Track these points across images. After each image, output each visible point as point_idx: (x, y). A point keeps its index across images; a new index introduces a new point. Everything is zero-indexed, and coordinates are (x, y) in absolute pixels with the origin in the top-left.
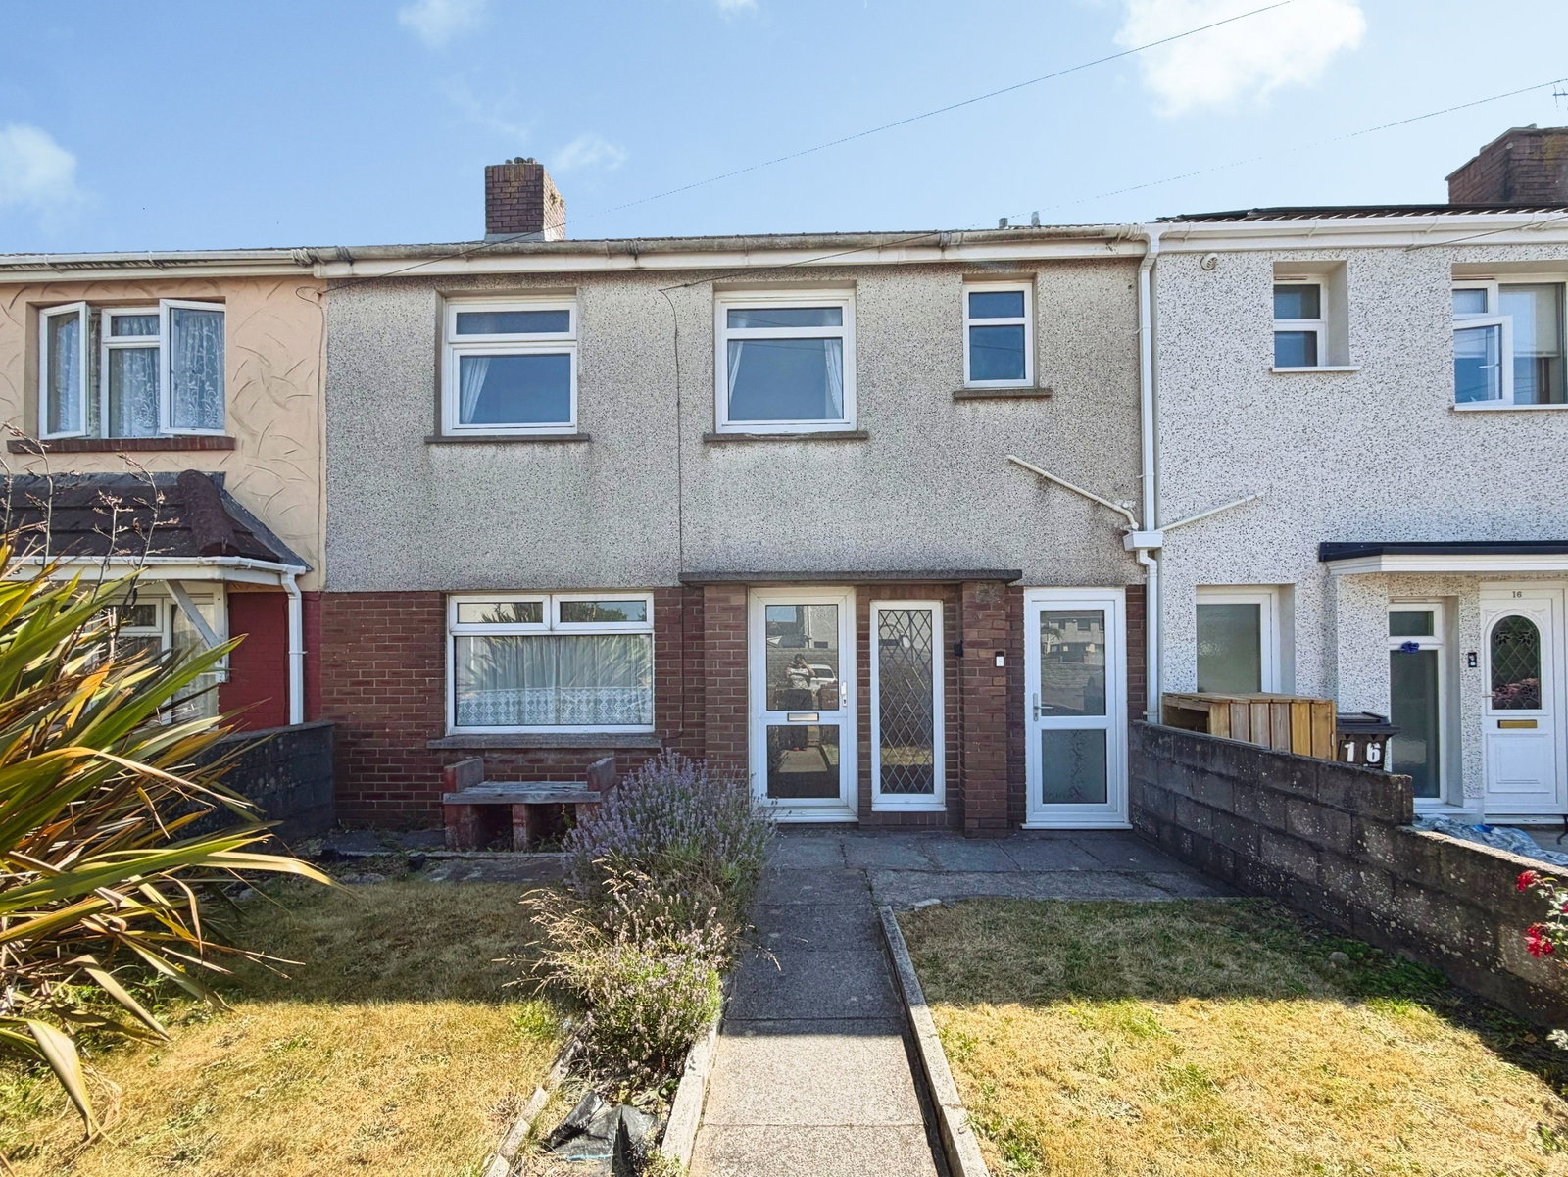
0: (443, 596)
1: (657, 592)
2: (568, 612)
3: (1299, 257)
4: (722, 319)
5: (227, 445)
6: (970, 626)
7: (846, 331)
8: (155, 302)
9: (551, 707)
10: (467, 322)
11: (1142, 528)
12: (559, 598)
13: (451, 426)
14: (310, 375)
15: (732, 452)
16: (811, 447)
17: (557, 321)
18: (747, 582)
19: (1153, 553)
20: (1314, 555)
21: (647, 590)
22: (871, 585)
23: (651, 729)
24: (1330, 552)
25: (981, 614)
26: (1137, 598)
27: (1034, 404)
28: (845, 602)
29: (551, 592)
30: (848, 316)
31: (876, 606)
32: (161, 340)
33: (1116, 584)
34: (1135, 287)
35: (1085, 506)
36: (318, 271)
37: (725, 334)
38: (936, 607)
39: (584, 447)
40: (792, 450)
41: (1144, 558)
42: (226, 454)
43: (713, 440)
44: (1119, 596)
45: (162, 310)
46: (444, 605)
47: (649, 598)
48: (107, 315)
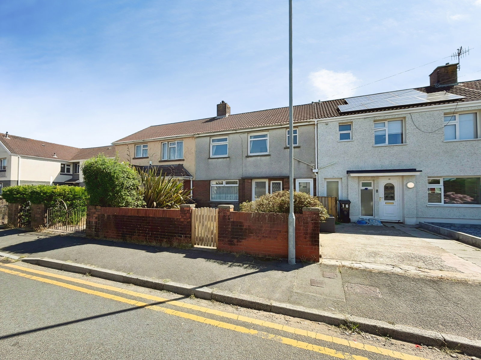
0: (210, 181)
1: (239, 180)
2: (227, 183)
3: (343, 121)
4: (249, 137)
5: (183, 160)
6: (285, 185)
7: (268, 138)
8: (175, 141)
9: (224, 197)
10: (213, 141)
11: (315, 169)
12: (225, 181)
13: (211, 156)
14: (193, 150)
15: (250, 159)
16: (262, 157)
17: (225, 140)
18: (251, 179)
19: (317, 173)
20: (346, 173)
21: (238, 180)
22: (270, 179)
23: (238, 201)
24: (349, 172)
25: (287, 183)
26: (315, 180)
27: (297, 149)
28: (267, 181)
29: (224, 180)
30: (268, 136)
31: (272, 182)
32: (176, 146)
33: (311, 178)
34: (315, 128)
35: (306, 165)
36: (195, 136)
37: (249, 140)
38: (281, 182)
39: (229, 159)
40: (259, 158)
41: (315, 174)
42: (183, 161)
43: (248, 157)
44: (312, 180)
45: (176, 142)
46: (210, 182)
47: (238, 181)
48: (169, 143)
